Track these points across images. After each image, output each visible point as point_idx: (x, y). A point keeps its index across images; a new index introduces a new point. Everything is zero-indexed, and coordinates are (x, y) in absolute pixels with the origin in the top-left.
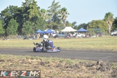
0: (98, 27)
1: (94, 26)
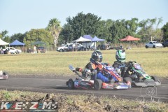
0: (40, 40)
1: (34, 38)
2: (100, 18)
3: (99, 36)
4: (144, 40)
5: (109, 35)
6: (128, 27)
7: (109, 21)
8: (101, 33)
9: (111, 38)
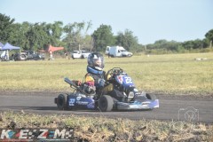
2: (13, 20)
3: (13, 43)
4: (71, 49)
5: (25, 41)
6: (51, 32)
7: (26, 24)
8: (15, 39)
9: (28, 46)
